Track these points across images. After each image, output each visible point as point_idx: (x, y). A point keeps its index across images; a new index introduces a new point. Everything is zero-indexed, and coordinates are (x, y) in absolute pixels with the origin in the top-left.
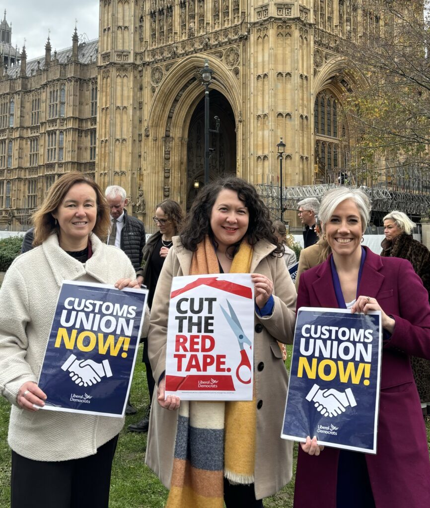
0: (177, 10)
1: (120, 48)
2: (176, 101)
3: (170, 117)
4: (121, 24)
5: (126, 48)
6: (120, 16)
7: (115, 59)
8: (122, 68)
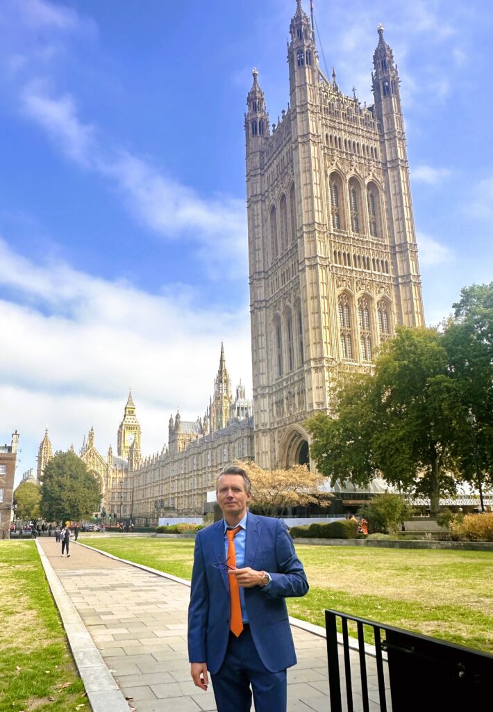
0: (285, 401)
1: (263, 421)
2: (290, 447)
3: (288, 455)
4: (262, 409)
5: (266, 421)
6: (262, 405)
7: (261, 427)
8: (264, 432)
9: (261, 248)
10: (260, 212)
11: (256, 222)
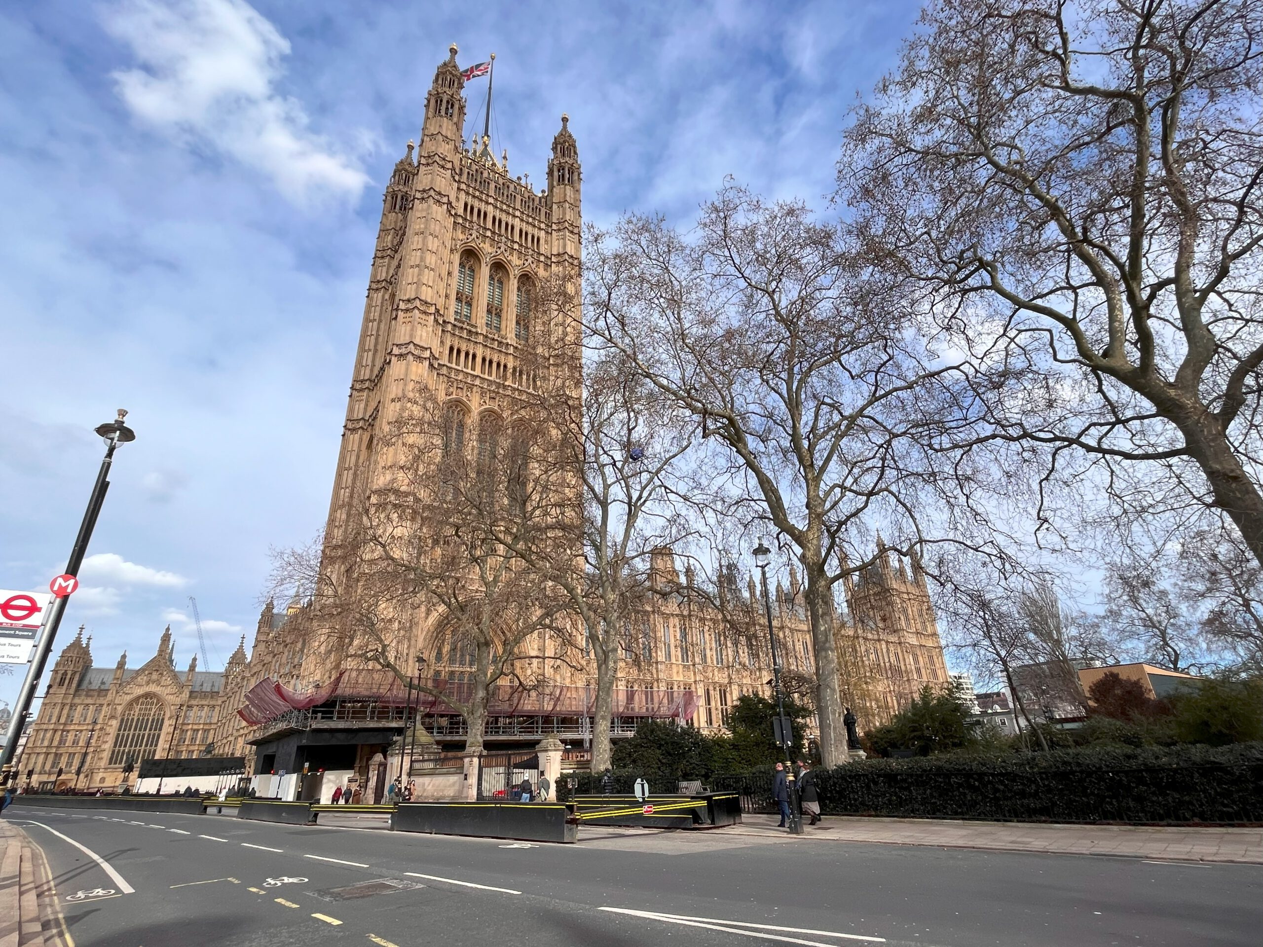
9: (372, 347)
10: (379, 303)
11: (372, 315)
